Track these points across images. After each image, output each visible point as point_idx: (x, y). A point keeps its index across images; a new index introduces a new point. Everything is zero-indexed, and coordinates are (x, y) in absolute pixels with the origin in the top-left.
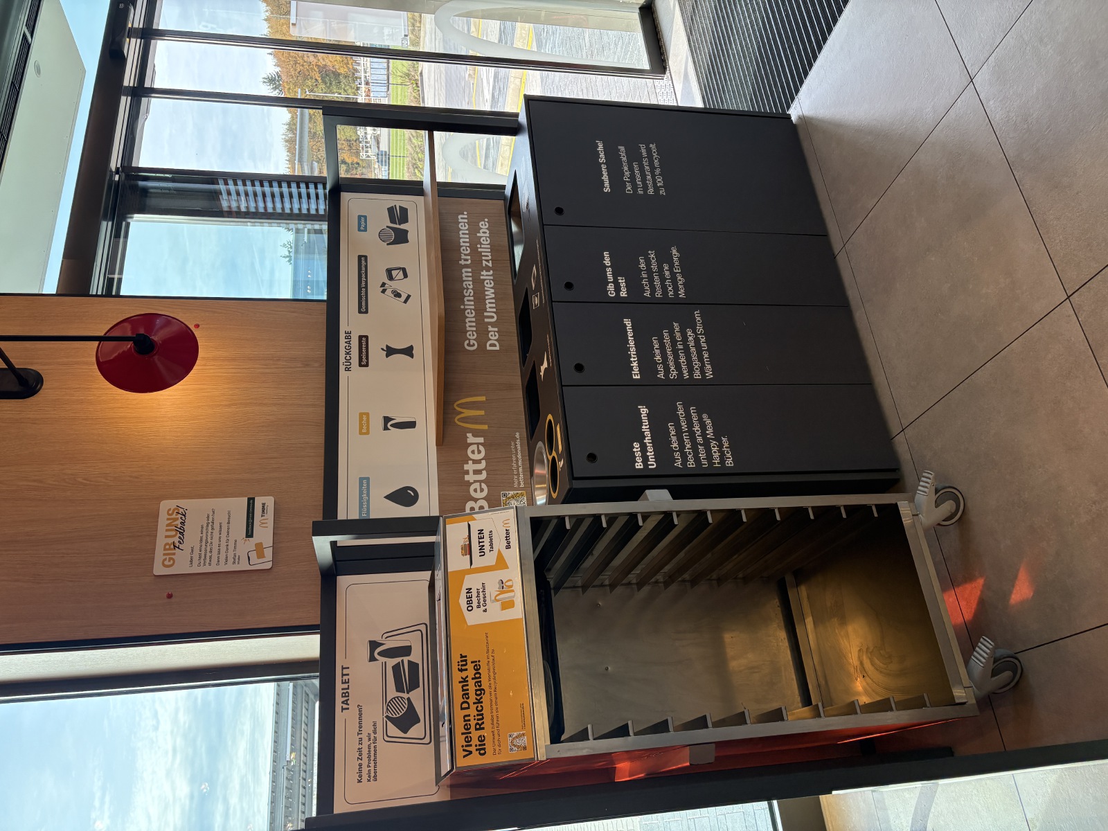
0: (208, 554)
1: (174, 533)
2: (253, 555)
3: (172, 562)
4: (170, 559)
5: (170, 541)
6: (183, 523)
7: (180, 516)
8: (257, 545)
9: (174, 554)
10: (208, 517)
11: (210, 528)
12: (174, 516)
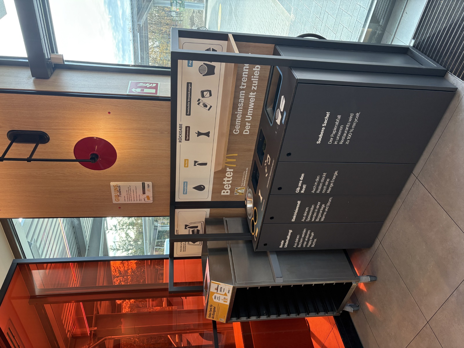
0: (130, 198)
1: (117, 192)
2: (146, 199)
3: (118, 200)
4: (118, 199)
5: (117, 194)
6: (120, 189)
7: (118, 187)
8: (147, 196)
9: (119, 198)
10: (128, 187)
11: (129, 191)
12: (116, 187)
